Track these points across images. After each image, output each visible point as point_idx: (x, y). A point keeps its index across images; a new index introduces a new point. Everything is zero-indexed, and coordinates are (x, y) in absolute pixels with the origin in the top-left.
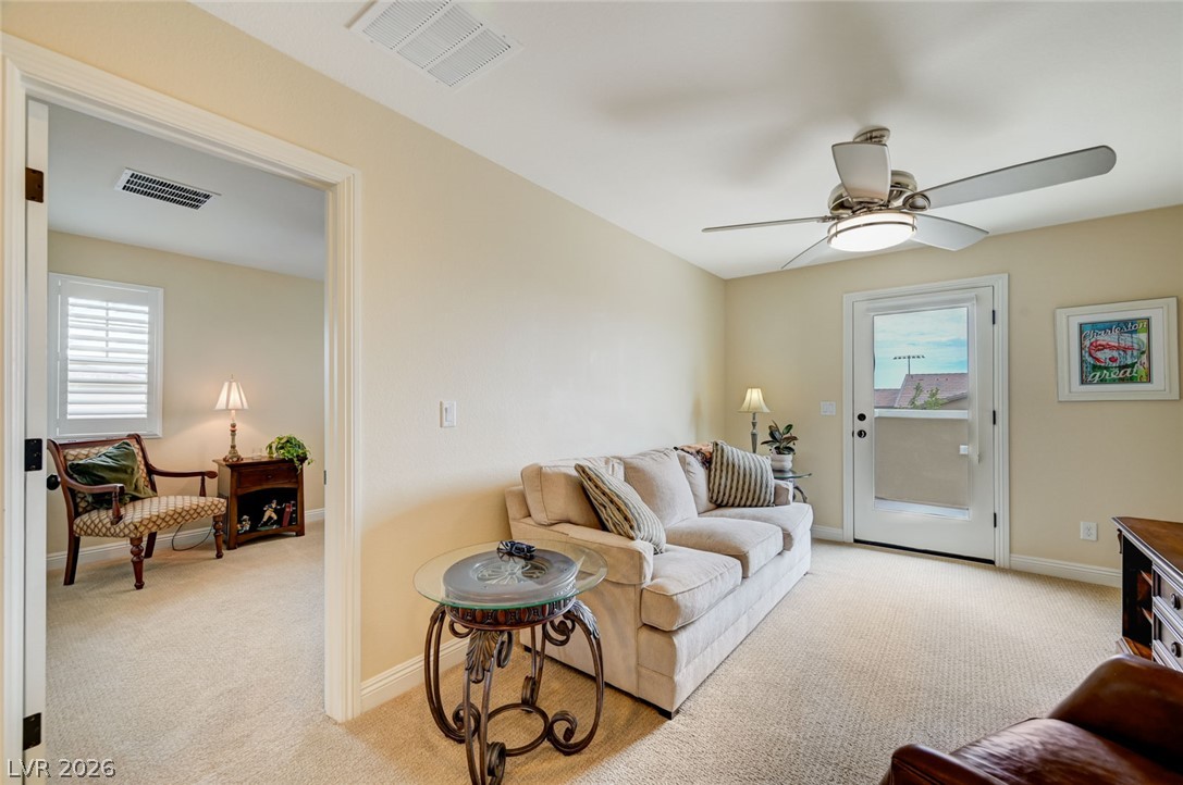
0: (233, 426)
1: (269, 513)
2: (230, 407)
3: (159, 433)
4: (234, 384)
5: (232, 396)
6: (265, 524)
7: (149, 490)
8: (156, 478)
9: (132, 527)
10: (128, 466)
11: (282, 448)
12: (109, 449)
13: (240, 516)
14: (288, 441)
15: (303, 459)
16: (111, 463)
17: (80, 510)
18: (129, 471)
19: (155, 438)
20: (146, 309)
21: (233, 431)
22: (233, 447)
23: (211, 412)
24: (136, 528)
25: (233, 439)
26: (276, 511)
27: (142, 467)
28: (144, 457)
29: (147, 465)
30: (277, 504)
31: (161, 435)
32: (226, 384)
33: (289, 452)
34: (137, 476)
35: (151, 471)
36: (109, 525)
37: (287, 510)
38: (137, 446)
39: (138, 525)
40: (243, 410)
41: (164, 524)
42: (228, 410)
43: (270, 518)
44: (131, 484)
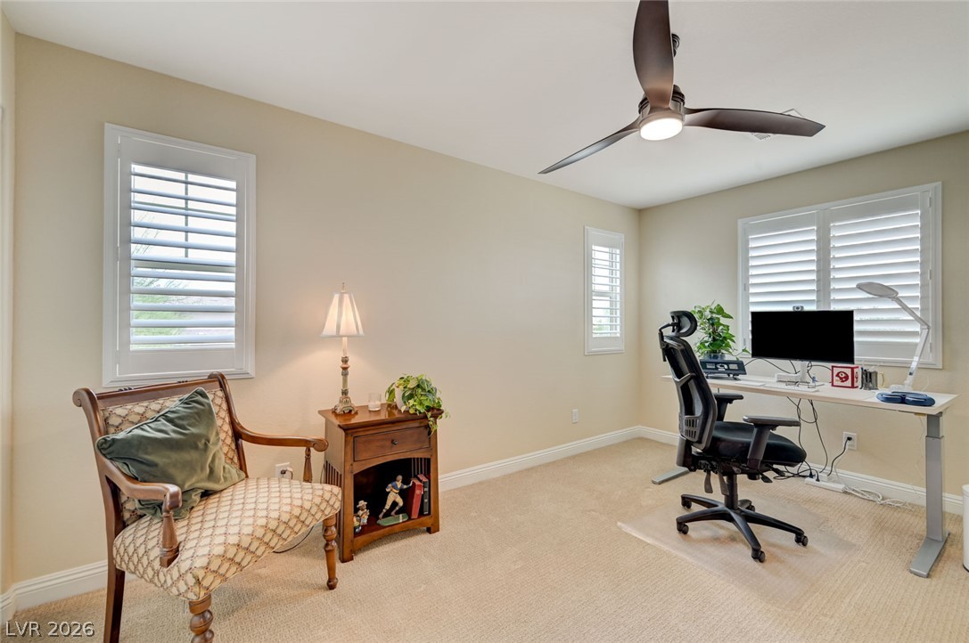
0: (345, 361)
1: (393, 497)
2: (341, 333)
3: (251, 370)
4: (346, 297)
5: (343, 316)
6: (388, 514)
7: (234, 470)
8: (245, 445)
9: (191, 581)
10: (197, 437)
11: (411, 396)
12: (173, 403)
13: (356, 503)
14: (418, 386)
15: (437, 412)
16: (171, 432)
17: (127, 515)
18: (201, 445)
19: (244, 378)
20: (233, 184)
21: (345, 369)
22: (345, 393)
23: (315, 338)
24: (198, 582)
25: (345, 381)
26: (402, 493)
27: (227, 427)
28: (230, 411)
29: (233, 423)
30: (404, 482)
31: (254, 375)
32: (336, 297)
33: (421, 404)
34: (213, 449)
35: (238, 434)
36: (157, 564)
37: (418, 492)
38: (220, 394)
39: (201, 574)
40: (358, 336)
41: (249, 558)
42: (338, 336)
43: (395, 504)
44: (203, 469)
